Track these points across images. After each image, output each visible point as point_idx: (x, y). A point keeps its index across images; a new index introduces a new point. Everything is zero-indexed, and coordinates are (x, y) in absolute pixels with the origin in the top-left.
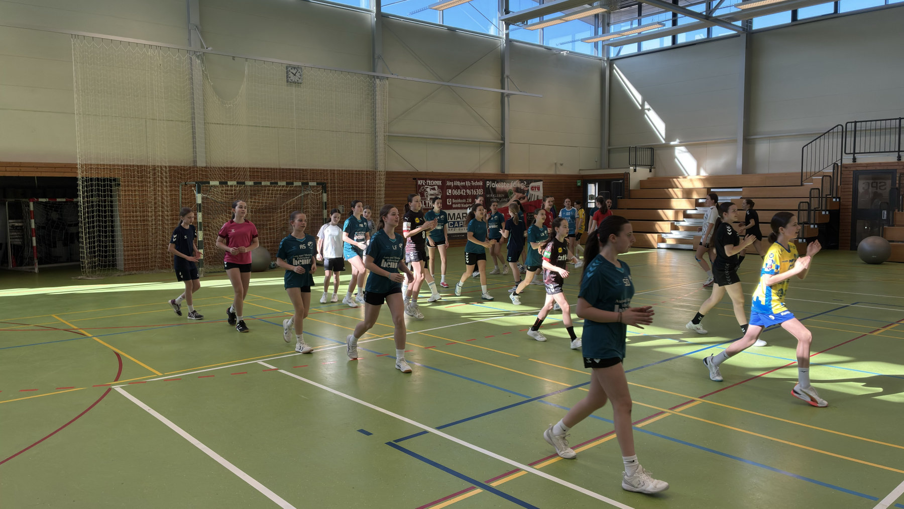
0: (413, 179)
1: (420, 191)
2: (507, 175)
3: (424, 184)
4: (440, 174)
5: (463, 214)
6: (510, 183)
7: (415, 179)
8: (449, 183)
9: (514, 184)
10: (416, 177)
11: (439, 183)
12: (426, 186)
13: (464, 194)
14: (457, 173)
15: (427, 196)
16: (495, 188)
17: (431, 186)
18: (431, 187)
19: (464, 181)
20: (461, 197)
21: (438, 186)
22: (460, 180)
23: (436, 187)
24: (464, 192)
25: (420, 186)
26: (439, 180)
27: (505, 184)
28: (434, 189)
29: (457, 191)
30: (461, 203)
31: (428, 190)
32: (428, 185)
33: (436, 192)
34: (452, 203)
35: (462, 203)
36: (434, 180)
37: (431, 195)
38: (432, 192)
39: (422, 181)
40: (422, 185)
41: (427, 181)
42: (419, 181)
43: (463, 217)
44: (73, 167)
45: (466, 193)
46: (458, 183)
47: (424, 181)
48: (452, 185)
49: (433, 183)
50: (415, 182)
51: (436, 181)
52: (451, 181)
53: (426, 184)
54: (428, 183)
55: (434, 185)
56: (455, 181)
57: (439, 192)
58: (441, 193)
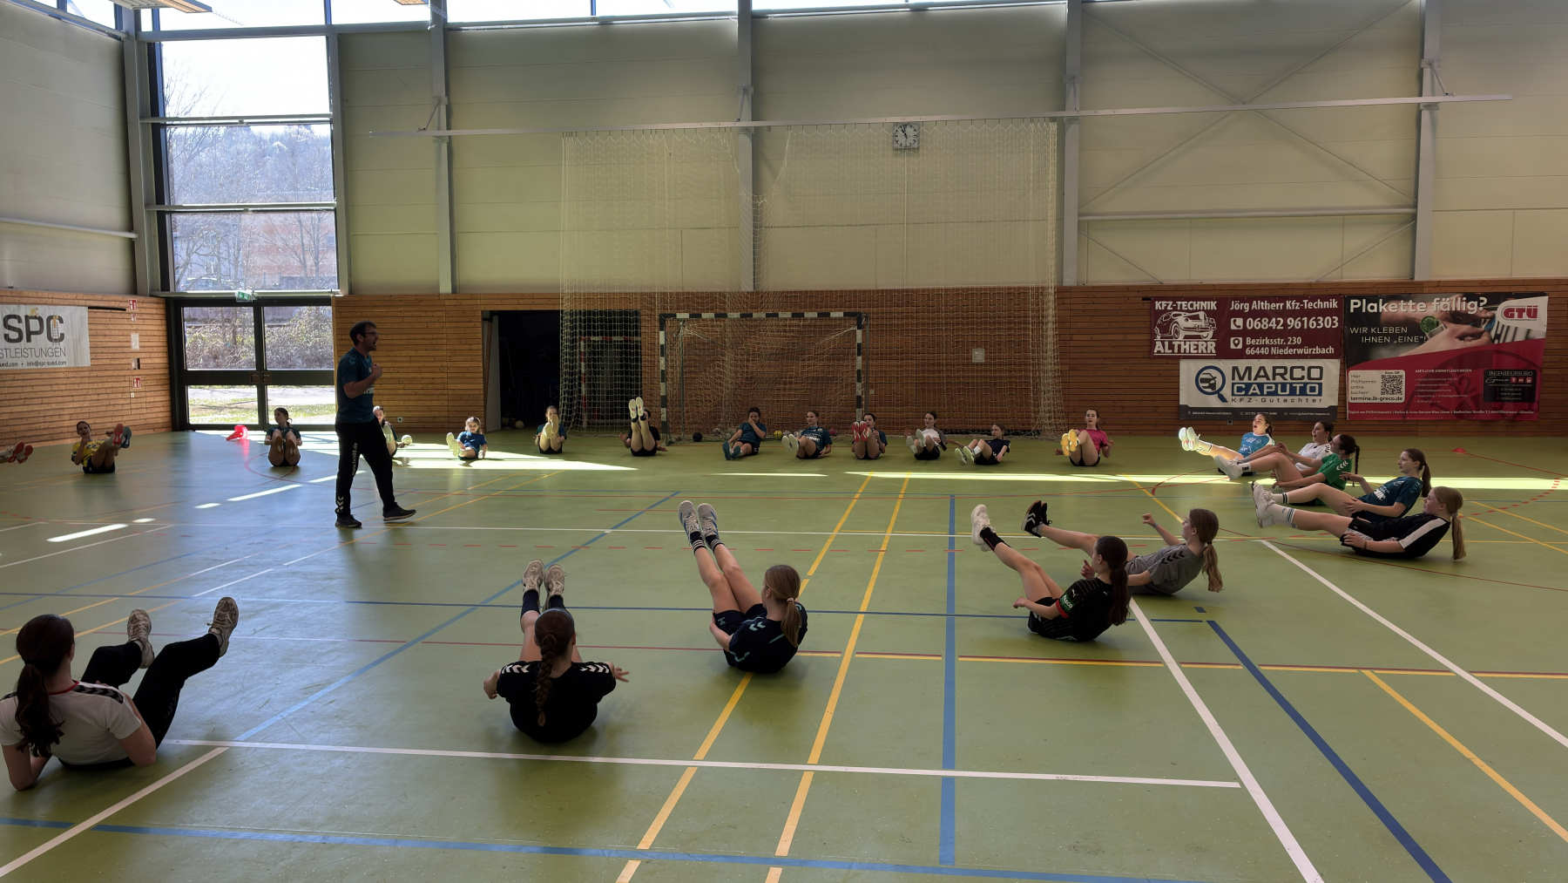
0: (1143, 299)
1: (1159, 322)
2: (1421, 284)
3: (1169, 308)
4: (1214, 287)
5: (1274, 368)
6: (1428, 301)
7: (1148, 299)
8: (1236, 306)
9: (1442, 303)
10: (1149, 296)
11: (1213, 305)
12: (1175, 313)
13: (1279, 328)
14: (1260, 285)
15: (1177, 332)
16: (1378, 313)
17: (1188, 311)
18: (1188, 314)
19: (1283, 299)
20: (1270, 333)
21: (1209, 313)
22: (1271, 300)
24: (1278, 323)
25: (1160, 312)
26: (1210, 299)
27: (1411, 303)
28: (1196, 318)
29: (1260, 321)
30: (1270, 347)
31: (1181, 320)
34: (1245, 346)
35: (1274, 346)
36: (1197, 299)
37: (1187, 329)
38: (1191, 323)
39: (1163, 302)
40: (1166, 310)
41: (1179, 303)
42: (1157, 304)
43: (1275, 374)
45: (1285, 325)
46: (1264, 305)
47: (1171, 303)
48: (1248, 309)
49: (1192, 306)
50: (1147, 305)
51: (1202, 303)
52: (1242, 300)
53: (1175, 309)
54: (1181, 305)
55: (1196, 311)
56: (1255, 302)
57: (1210, 324)
58: (1213, 325)
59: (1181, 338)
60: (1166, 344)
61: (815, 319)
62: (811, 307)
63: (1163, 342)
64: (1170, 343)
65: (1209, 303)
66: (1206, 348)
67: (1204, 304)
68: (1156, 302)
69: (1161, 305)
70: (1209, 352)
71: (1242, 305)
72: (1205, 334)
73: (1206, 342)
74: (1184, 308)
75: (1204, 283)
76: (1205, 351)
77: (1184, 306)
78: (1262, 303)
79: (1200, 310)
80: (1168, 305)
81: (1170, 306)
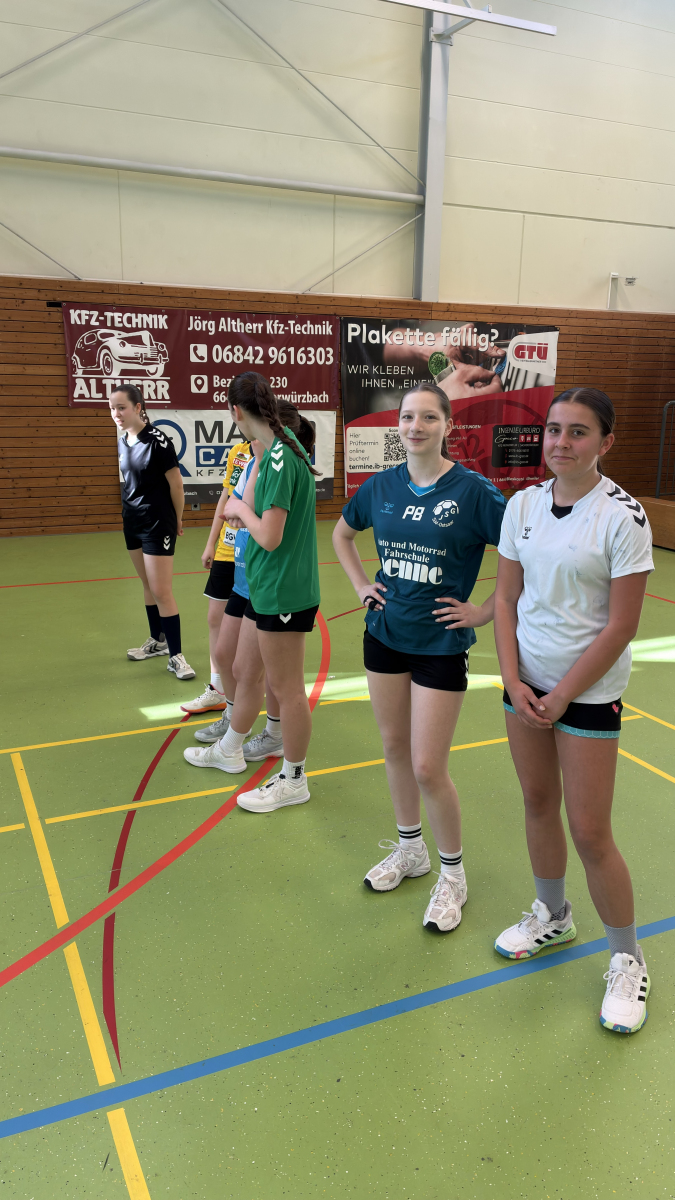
0: (50, 304)
1: (78, 345)
2: (429, 306)
3: (93, 322)
4: (160, 292)
6: (437, 331)
7: (57, 304)
8: (196, 324)
9: (453, 335)
10: (59, 299)
11: (162, 322)
12: (103, 331)
13: (258, 361)
14: (230, 293)
15: (108, 364)
16: (381, 346)
17: (124, 329)
18: (125, 335)
19: (260, 317)
21: (157, 334)
22: (245, 317)
23: (146, 336)
24: (256, 354)
25: (79, 330)
26: (157, 312)
27: (418, 333)
28: (138, 341)
29: (232, 350)
31: (113, 343)
32: (113, 327)
33: (146, 350)
34: (212, 389)
36: (137, 310)
37: (124, 359)
38: (130, 350)
39: (84, 312)
40: (88, 326)
41: (109, 314)
42: (74, 315)
45: (266, 358)
46: (236, 326)
47: (95, 313)
48: (213, 329)
49: (129, 320)
50: (56, 315)
51: (145, 316)
52: (205, 316)
53: (103, 324)
54: (113, 318)
55: (137, 329)
56: (223, 319)
57: (159, 352)
58: (164, 354)
59: (115, 374)
60: (93, 382)
63: (87, 381)
64: (99, 381)
65: (155, 316)
66: (156, 391)
67: (148, 319)
68: (72, 311)
69: (79, 316)
70: (160, 397)
71: (205, 323)
72: (151, 368)
73: (155, 381)
74: (117, 325)
75: (146, 283)
76: (153, 397)
77: (117, 320)
78: (234, 323)
79: (142, 329)
80: (91, 316)
81: (94, 319)
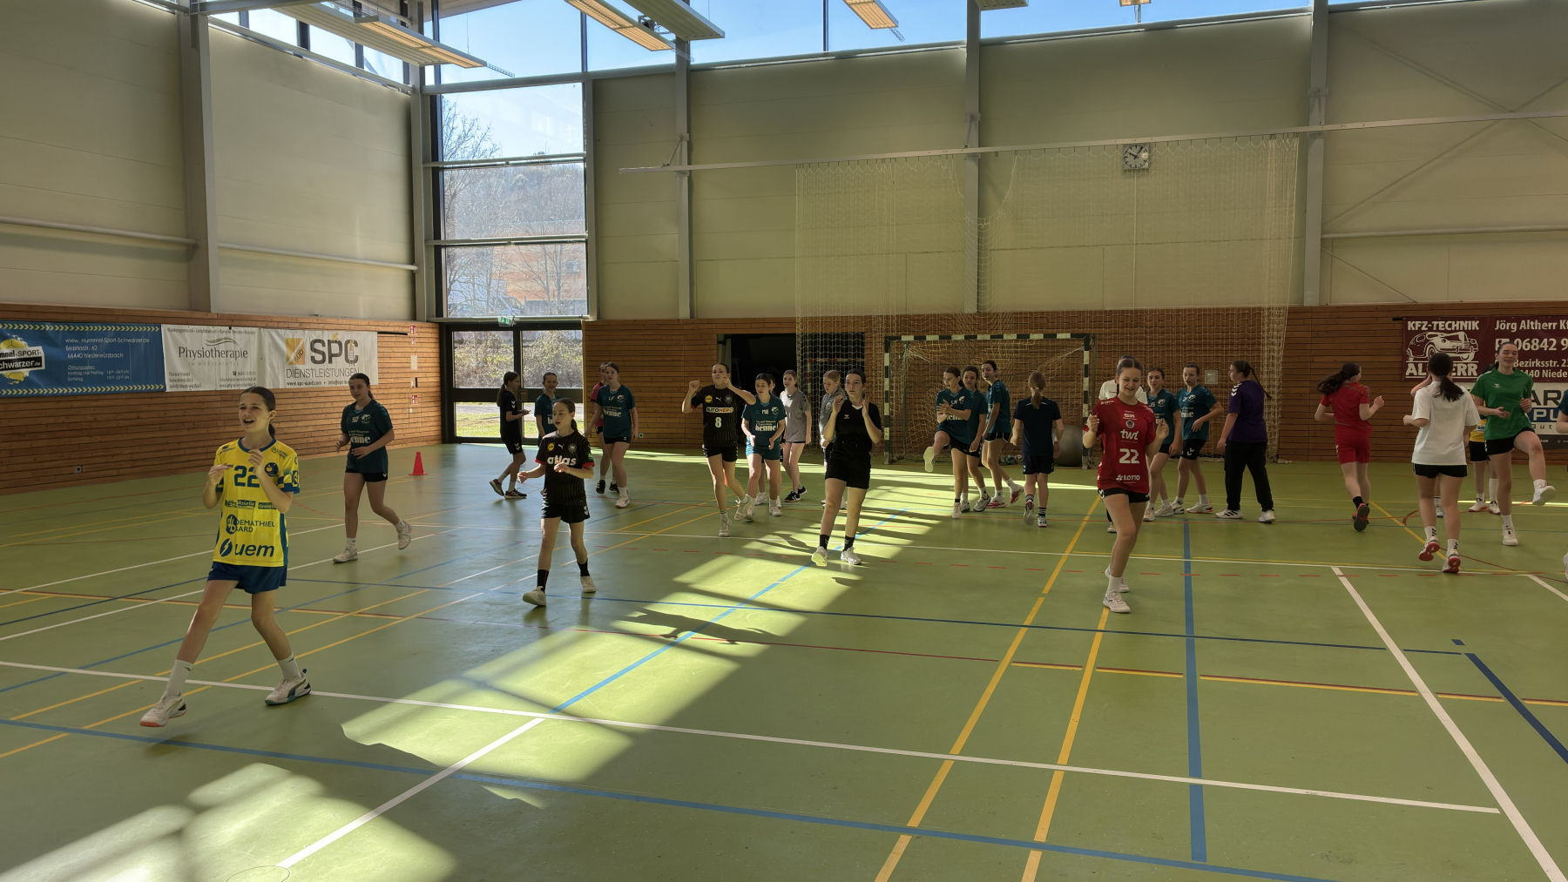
0: (1394, 319)
1: (1412, 343)
3: (1424, 328)
4: (1475, 306)
5: (1546, 392)
7: (1400, 319)
8: (1501, 326)
10: (1401, 316)
11: (1474, 325)
12: (1430, 333)
13: (1551, 349)
14: (1530, 303)
17: (1446, 331)
18: (1446, 335)
19: (1556, 318)
20: (1542, 355)
21: (1470, 333)
22: (1542, 319)
23: (1461, 335)
24: (1550, 344)
25: (1414, 333)
26: (1472, 319)
28: (1456, 338)
29: (1530, 342)
30: (1541, 369)
31: (1437, 340)
32: (1438, 330)
33: (1462, 344)
35: (1545, 368)
36: (1456, 319)
38: (1449, 344)
39: (1417, 323)
40: (1420, 330)
41: (1435, 323)
42: (1410, 325)
43: (1546, 399)
44: (792, 321)
45: (1559, 346)
46: (1535, 325)
47: (1426, 323)
48: (1515, 329)
49: (1450, 326)
50: (1398, 325)
51: (1462, 322)
52: (1509, 320)
53: (1430, 329)
54: (1438, 325)
56: (1523, 322)
57: (1471, 345)
61: (1041, 340)
62: (1037, 329)
63: (1416, 365)
65: (1470, 322)
67: (1464, 324)
68: (1409, 322)
69: (1414, 325)
70: (1470, 374)
71: (1508, 324)
72: (1465, 356)
74: (1440, 329)
75: (1465, 301)
76: (1465, 374)
77: (1441, 326)
78: (1532, 323)
79: (1459, 331)
80: (1422, 325)
81: (1424, 326)
